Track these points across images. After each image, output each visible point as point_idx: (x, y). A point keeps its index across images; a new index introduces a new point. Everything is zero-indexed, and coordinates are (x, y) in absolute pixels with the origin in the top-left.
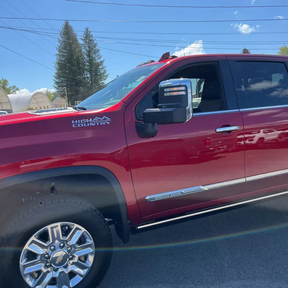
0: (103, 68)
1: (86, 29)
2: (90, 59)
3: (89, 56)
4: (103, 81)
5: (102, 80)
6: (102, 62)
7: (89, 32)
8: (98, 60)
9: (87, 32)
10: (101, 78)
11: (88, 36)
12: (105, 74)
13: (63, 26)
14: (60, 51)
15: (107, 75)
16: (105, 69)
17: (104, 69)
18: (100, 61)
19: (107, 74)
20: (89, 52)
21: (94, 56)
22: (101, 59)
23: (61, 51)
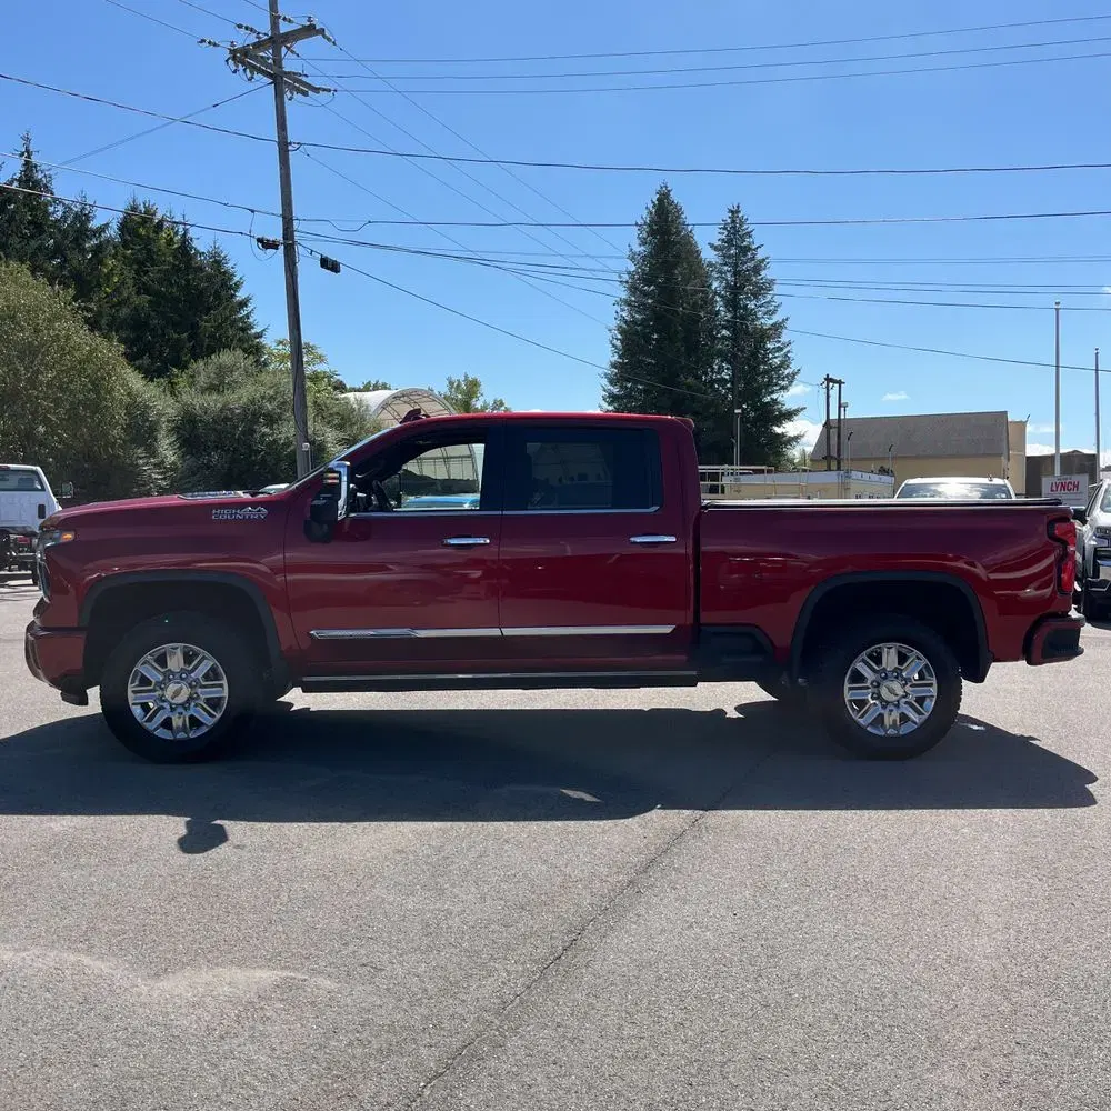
0: (780, 349)
1: (732, 212)
2: (734, 317)
3: (733, 304)
4: (774, 396)
5: (773, 392)
6: (778, 327)
7: (742, 224)
8: (763, 321)
9: (733, 221)
10: (770, 383)
11: (736, 237)
12: (787, 372)
13: (650, 206)
14: (633, 289)
15: (794, 375)
16: (788, 352)
17: (785, 351)
18: (771, 322)
19: (793, 367)
20: (735, 290)
21: (751, 305)
22: (776, 318)
23: (636, 288)
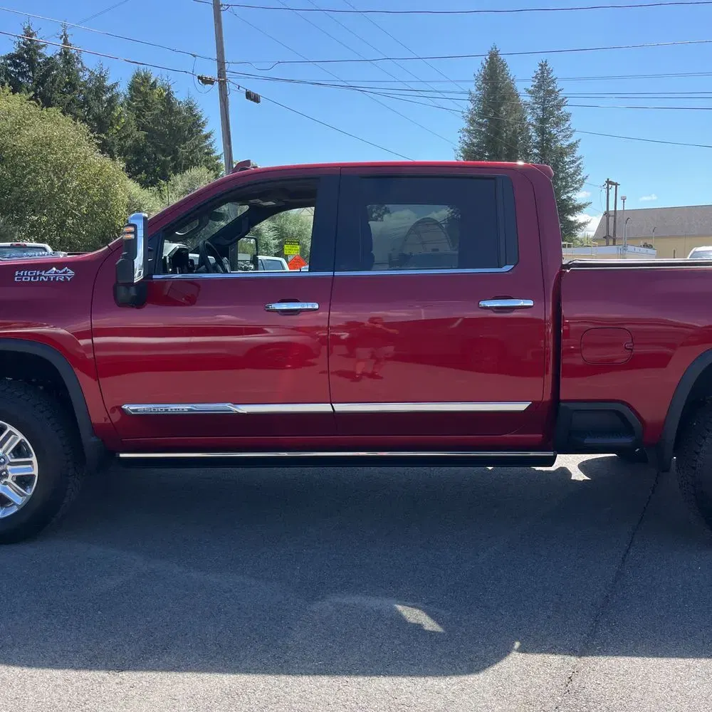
0: (573, 162)
1: (541, 65)
2: (543, 140)
3: (542, 131)
4: (570, 195)
5: (568, 192)
6: (572, 146)
7: (548, 73)
8: (562, 142)
9: (542, 73)
10: (565, 187)
11: (544, 84)
12: (579, 177)
13: (484, 62)
14: (472, 122)
15: (584, 179)
16: (580, 164)
17: (577, 163)
18: (567, 143)
19: (583, 174)
20: (543, 121)
21: (554, 131)
22: (572, 140)
23: (474, 121)
